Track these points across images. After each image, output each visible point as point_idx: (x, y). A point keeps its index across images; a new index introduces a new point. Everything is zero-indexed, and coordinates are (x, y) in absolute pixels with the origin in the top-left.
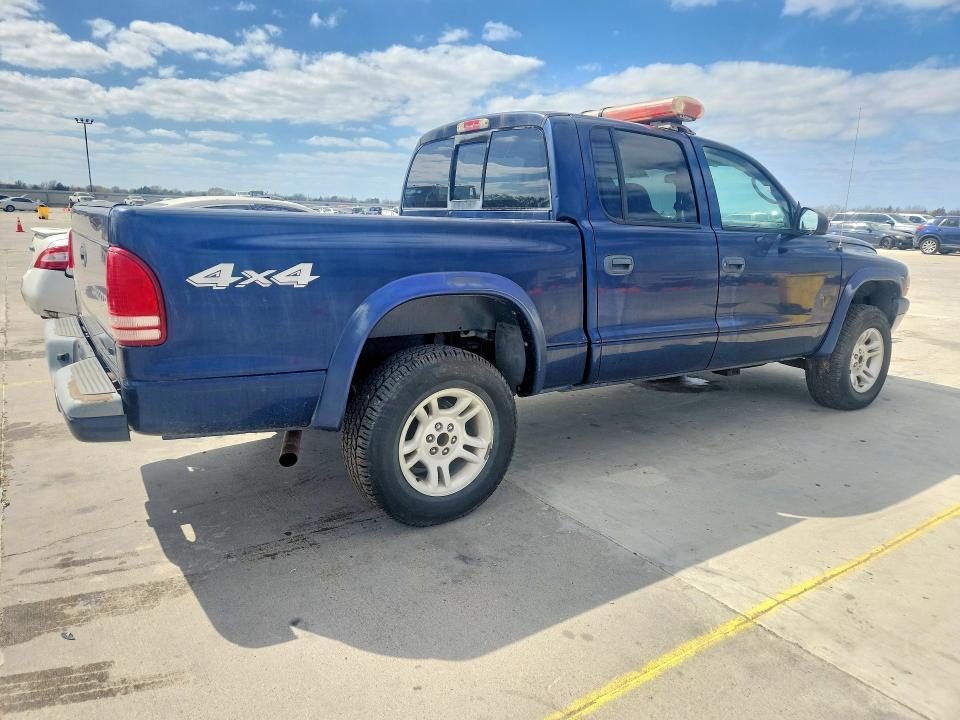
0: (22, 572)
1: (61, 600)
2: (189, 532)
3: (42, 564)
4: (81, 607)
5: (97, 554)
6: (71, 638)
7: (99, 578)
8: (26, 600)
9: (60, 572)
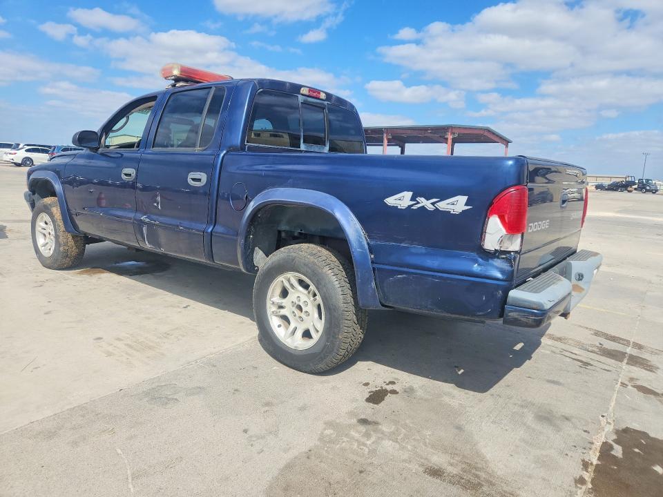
0: (610, 371)
1: (597, 354)
2: (518, 347)
3: (598, 369)
4: (590, 349)
5: (569, 360)
6: (600, 344)
7: (576, 352)
8: (613, 361)
9: (592, 362)
